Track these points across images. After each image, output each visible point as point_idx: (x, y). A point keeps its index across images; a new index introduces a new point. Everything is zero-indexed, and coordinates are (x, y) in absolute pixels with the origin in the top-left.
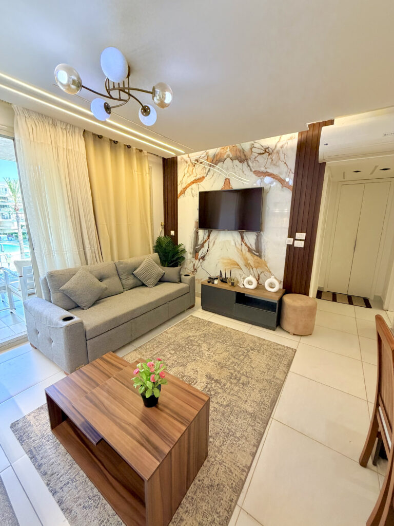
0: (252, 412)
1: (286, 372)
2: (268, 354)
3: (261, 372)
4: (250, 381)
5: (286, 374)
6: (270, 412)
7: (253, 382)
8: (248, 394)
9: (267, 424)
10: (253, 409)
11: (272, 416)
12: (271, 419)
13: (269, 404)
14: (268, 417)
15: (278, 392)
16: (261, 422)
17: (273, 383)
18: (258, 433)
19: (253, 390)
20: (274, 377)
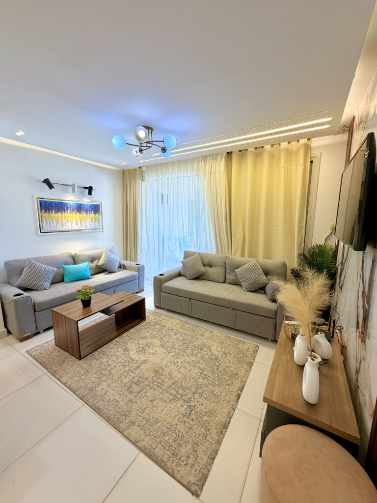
0: (97, 388)
1: (138, 444)
2: (181, 428)
3: (143, 408)
4: (133, 394)
5: (135, 443)
6: (90, 404)
7: (131, 397)
8: (116, 389)
9: (81, 399)
10: (99, 390)
11: (86, 405)
12: (83, 403)
13: (98, 405)
14: (86, 400)
15: (108, 420)
16: (84, 394)
17: (124, 418)
18: (77, 389)
19: (120, 395)
20: (133, 423)
